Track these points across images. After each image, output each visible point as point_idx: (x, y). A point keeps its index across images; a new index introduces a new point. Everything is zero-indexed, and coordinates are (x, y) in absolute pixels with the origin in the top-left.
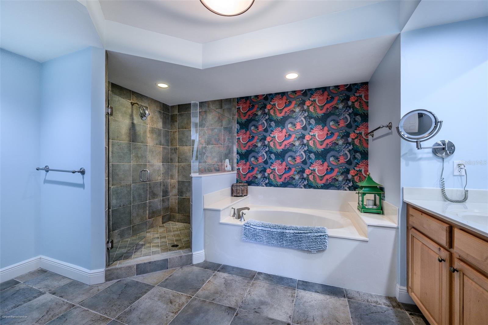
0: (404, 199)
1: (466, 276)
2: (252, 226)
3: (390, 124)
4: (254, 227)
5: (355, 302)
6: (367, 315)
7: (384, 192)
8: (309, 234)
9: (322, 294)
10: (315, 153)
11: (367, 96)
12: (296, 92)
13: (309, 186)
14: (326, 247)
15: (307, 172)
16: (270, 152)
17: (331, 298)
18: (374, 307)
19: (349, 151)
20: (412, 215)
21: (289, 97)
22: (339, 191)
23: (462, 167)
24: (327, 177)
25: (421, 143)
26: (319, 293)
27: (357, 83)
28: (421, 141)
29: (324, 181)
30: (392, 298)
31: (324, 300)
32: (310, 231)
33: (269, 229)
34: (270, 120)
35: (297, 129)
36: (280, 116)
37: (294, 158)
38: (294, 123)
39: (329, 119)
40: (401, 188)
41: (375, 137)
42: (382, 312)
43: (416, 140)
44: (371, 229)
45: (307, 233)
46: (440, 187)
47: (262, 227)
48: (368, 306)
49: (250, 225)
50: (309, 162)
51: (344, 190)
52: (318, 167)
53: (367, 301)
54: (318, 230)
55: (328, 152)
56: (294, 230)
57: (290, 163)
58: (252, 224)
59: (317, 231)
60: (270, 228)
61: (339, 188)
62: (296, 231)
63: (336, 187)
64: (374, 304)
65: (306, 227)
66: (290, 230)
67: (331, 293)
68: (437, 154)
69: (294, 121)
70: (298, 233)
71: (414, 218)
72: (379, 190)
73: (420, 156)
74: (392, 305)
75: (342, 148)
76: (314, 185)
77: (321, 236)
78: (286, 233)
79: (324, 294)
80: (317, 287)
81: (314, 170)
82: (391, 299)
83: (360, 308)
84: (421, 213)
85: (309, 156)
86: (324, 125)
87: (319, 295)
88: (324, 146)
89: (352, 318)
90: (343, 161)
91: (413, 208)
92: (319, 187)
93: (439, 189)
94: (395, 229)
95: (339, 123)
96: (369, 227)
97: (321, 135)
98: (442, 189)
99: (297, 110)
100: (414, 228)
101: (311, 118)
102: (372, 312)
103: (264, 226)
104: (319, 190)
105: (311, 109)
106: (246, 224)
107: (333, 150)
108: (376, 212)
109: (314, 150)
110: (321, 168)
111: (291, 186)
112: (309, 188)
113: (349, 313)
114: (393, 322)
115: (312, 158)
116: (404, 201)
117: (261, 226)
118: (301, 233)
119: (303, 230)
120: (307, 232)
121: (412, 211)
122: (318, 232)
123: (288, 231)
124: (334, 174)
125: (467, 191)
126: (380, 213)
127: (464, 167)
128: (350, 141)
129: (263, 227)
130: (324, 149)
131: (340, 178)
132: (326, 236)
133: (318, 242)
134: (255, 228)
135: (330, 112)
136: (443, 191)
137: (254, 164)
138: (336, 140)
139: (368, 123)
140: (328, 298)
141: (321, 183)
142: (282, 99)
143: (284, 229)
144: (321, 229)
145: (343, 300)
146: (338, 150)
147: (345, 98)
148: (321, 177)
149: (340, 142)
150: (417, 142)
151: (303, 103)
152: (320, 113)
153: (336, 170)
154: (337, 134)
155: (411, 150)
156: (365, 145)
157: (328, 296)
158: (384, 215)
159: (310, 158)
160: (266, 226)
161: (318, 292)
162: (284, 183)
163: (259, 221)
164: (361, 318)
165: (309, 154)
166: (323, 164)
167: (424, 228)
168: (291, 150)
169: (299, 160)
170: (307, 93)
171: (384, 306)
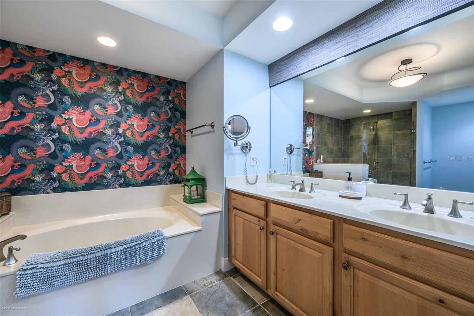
0: (227, 187)
1: (280, 235)
2: (40, 266)
3: (213, 124)
4: (48, 265)
5: (196, 294)
6: (210, 300)
7: (206, 182)
8: (145, 244)
9: (164, 306)
10: (133, 145)
11: (185, 95)
12: (107, 66)
13: (127, 184)
14: (165, 251)
15: (124, 167)
16: (62, 140)
17: (175, 304)
18: (211, 288)
19: (170, 145)
20: (234, 199)
21: (96, 69)
22: (161, 186)
23: (255, 159)
24: (148, 172)
25: (239, 141)
26: (161, 307)
27: (177, 80)
28: (239, 140)
29: (144, 177)
30: (219, 271)
31: (169, 312)
32: (145, 240)
33: (81, 258)
34: (61, 92)
35: (108, 113)
36: (80, 92)
37: (105, 151)
38: (104, 105)
39: (149, 110)
40: (224, 178)
41: (194, 134)
42: (218, 289)
43: (236, 139)
44: (203, 217)
45: (142, 243)
46: (245, 175)
47: (64, 259)
48: (207, 291)
49: (36, 266)
50: (125, 155)
51: (165, 185)
52: (138, 162)
53: (205, 286)
54: (155, 235)
55: (149, 146)
56: (123, 245)
57: (99, 157)
58: (40, 261)
59: (153, 236)
60: (82, 255)
61: (160, 183)
62: (126, 246)
63: (158, 182)
64: (210, 286)
65: (138, 235)
66: (117, 246)
67: (173, 298)
68: (243, 151)
69: (104, 102)
70: (130, 247)
71: (237, 201)
72: (201, 181)
73: (234, 152)
74: (222, 278)
75: (164, 142)
76: (133, 182)
77: (158, 240)
78: (111, 253)
79: (166, 304)
80: (156, 302)
81: (133, 166)
82: (218, 273)
83: (202, 297)
84: (242, 196)
85: (126, 149)
86: (144, 115)
87: (162, 310)
88: (144, 138)
89: (200, 312)
90: (164, 155)
91: (234, 193)
92: (139, 185)
93: (244, 176)
94: (220, 213)
95: (160, 116)
96: (203, 216)
97: (140, 126)
98: (246, 176)
99: (109, 89)
100: (235, 208)
101: (128, 103)
102: (212, 294)
103: (70, 256)
104: (139, 187)
105: (128, 93)
106: (24, 268)
107: (154, 143)
108: (200, 201)
109: (133, 141)
110: (141, 163)
111: (100, 187)
112: (127, 187)
113: (196, 309)
114: (227, 292)
115: (130, 151)
116: (226, 188)
117: (62, 258)
118: (134, 246)
119: (136, 241)
120: (142, 241)
121: (233, 196)
122: (155, 237)
123: (113, 250)
124: (155, 169)
125: (257, 176)
126: (203, 201)
127: (256, 159)
128: (171, 136)
129: (67, 258)
130: (144, 141)
131: (162, 173)
132: (164, 239)
133: (156, 249)
134: (47, 268)
135: (151, 102)
136: (246, 177)
137: (25, 159)
138: (158, 133)
139: (186, 120)
140: (172, 307)
141: (141, 180)
142: (83, 67)
143: (107, 249)
144: (157, 232)
145: (186, 299)
146: (160, 143)
147: (165, 91)
148: (141, 172)
149: (162, 136)
150: (236, 140)
151: (117, 83)
152: (140, 101)
153: (158, 165)
154: (158, 127)
155: (230, 146)
156: (183, 140)
157: (171, 305)
158: (207, 202)
159: (127, 151)
160: (73, 256)
161: (159, 307)
162: (88, 184)
163: (55, 252)
164: (207, 307)
165: (125, 147)
166: (143, 158)
167: (246, 207)
168: (99, 141)
169: (111, 154)
170: (123, 72)
171: (217, 283)
